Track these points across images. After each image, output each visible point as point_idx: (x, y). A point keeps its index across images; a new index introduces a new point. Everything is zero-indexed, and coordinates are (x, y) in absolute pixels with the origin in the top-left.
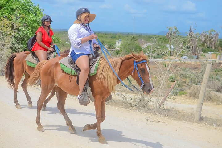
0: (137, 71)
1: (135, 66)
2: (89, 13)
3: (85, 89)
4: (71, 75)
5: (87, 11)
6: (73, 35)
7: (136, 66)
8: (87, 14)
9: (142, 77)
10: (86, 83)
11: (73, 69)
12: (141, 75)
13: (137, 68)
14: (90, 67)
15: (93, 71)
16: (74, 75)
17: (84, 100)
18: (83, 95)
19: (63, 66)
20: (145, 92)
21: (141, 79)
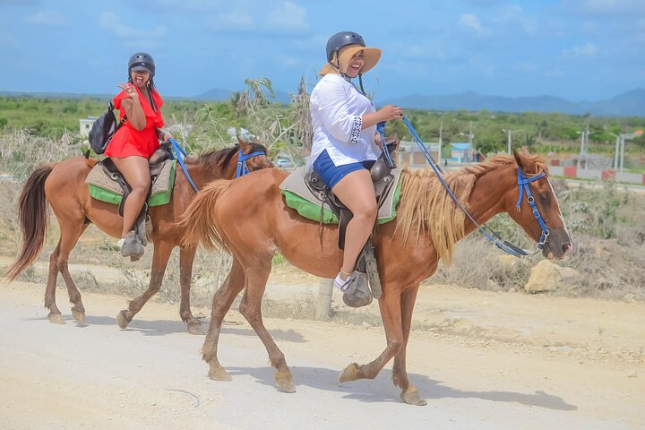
0: (531, 200)
1: (524, 188)
2: (363, 45)
3: (360, 265)
4: (323, 224)
5: (357, 40)
6: (335, 104)
7: (527, 187)
8: (356, 49)
9: (543, 215)
10: (365, 248)
11: (327, 206)
12: (541, 210)
13: (528, 192)
14: (379, 200)
15: (387, 212)
16: (331, 225)
17: (358, 295)
18: (356, 281)
19: (295, 199)
20: (551, 255)
21: (541, 222)
